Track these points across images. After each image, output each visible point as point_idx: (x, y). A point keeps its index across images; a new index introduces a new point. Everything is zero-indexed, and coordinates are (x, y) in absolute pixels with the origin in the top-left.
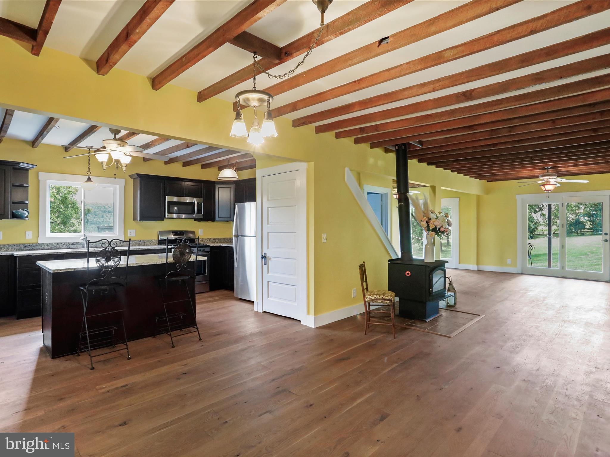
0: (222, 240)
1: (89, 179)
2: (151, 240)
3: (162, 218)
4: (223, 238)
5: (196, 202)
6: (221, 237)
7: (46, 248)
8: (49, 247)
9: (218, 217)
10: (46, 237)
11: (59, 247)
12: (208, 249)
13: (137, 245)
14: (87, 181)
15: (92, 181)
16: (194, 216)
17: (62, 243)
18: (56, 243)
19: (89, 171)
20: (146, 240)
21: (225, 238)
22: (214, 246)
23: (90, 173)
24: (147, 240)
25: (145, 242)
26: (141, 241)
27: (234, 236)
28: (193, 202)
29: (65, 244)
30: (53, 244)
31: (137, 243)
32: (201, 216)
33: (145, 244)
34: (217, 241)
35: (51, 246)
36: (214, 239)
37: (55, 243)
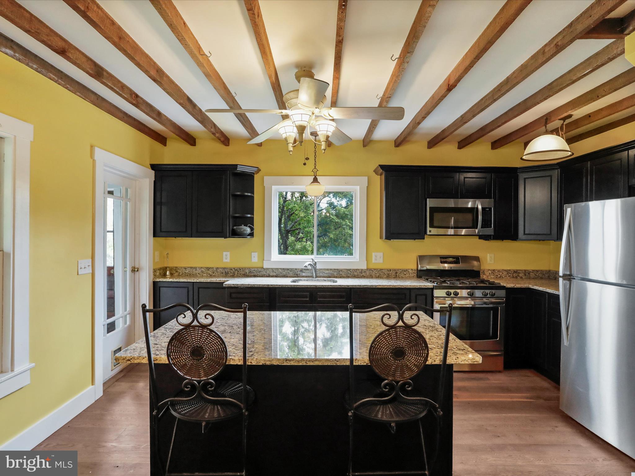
0: (531, 273)
1: (315, 180)
2: (407, 270)
3: (420, 234)
4: (533, 271)
5: (480, 207)
6: (530, 268)
7: (271, 275)
8: (275, 274)
9: (524, 231)
10: (272, 260)
11: (285, 274)
12: (502, 293)
13: (385, 276)
14: (312, 183)
15: (319, 183)
16: (477, 231)
17: (288, 269)
18: (282, 269)
19: (315, 168)
20: (398, 270)
21: (537, 271)
22: (515, 287)
23: (316, 170)
24: (400, 270)
25: (396, 273)
26: (390, 270)
27: (561, 277)
28: (474, 208)
29: (291, 270)
30: (279, 269)
31: (386, 273)
32: (490, 231)
33: (396, 276)
34: (520, 275)
35: (277, 273)
36: (516, 272)
37: (280, 269)
